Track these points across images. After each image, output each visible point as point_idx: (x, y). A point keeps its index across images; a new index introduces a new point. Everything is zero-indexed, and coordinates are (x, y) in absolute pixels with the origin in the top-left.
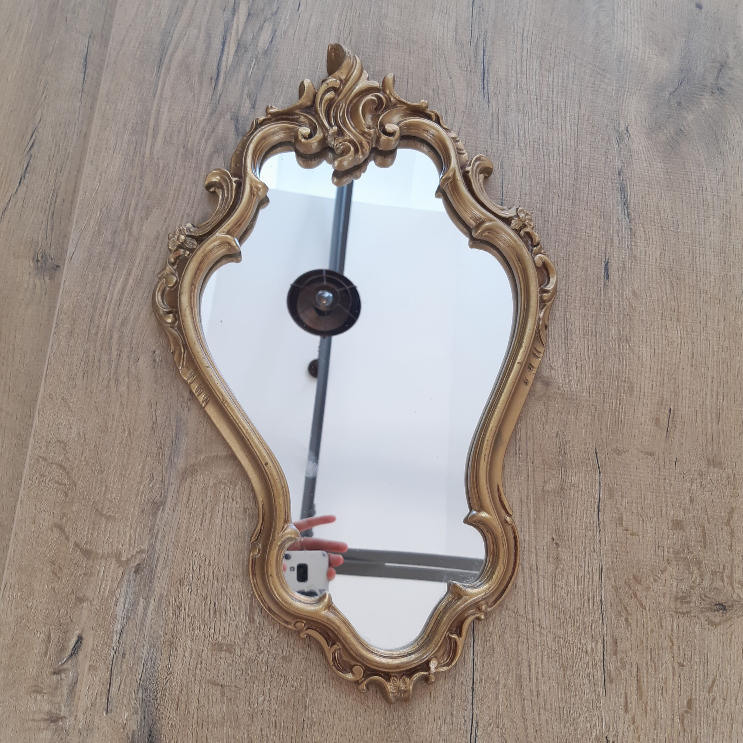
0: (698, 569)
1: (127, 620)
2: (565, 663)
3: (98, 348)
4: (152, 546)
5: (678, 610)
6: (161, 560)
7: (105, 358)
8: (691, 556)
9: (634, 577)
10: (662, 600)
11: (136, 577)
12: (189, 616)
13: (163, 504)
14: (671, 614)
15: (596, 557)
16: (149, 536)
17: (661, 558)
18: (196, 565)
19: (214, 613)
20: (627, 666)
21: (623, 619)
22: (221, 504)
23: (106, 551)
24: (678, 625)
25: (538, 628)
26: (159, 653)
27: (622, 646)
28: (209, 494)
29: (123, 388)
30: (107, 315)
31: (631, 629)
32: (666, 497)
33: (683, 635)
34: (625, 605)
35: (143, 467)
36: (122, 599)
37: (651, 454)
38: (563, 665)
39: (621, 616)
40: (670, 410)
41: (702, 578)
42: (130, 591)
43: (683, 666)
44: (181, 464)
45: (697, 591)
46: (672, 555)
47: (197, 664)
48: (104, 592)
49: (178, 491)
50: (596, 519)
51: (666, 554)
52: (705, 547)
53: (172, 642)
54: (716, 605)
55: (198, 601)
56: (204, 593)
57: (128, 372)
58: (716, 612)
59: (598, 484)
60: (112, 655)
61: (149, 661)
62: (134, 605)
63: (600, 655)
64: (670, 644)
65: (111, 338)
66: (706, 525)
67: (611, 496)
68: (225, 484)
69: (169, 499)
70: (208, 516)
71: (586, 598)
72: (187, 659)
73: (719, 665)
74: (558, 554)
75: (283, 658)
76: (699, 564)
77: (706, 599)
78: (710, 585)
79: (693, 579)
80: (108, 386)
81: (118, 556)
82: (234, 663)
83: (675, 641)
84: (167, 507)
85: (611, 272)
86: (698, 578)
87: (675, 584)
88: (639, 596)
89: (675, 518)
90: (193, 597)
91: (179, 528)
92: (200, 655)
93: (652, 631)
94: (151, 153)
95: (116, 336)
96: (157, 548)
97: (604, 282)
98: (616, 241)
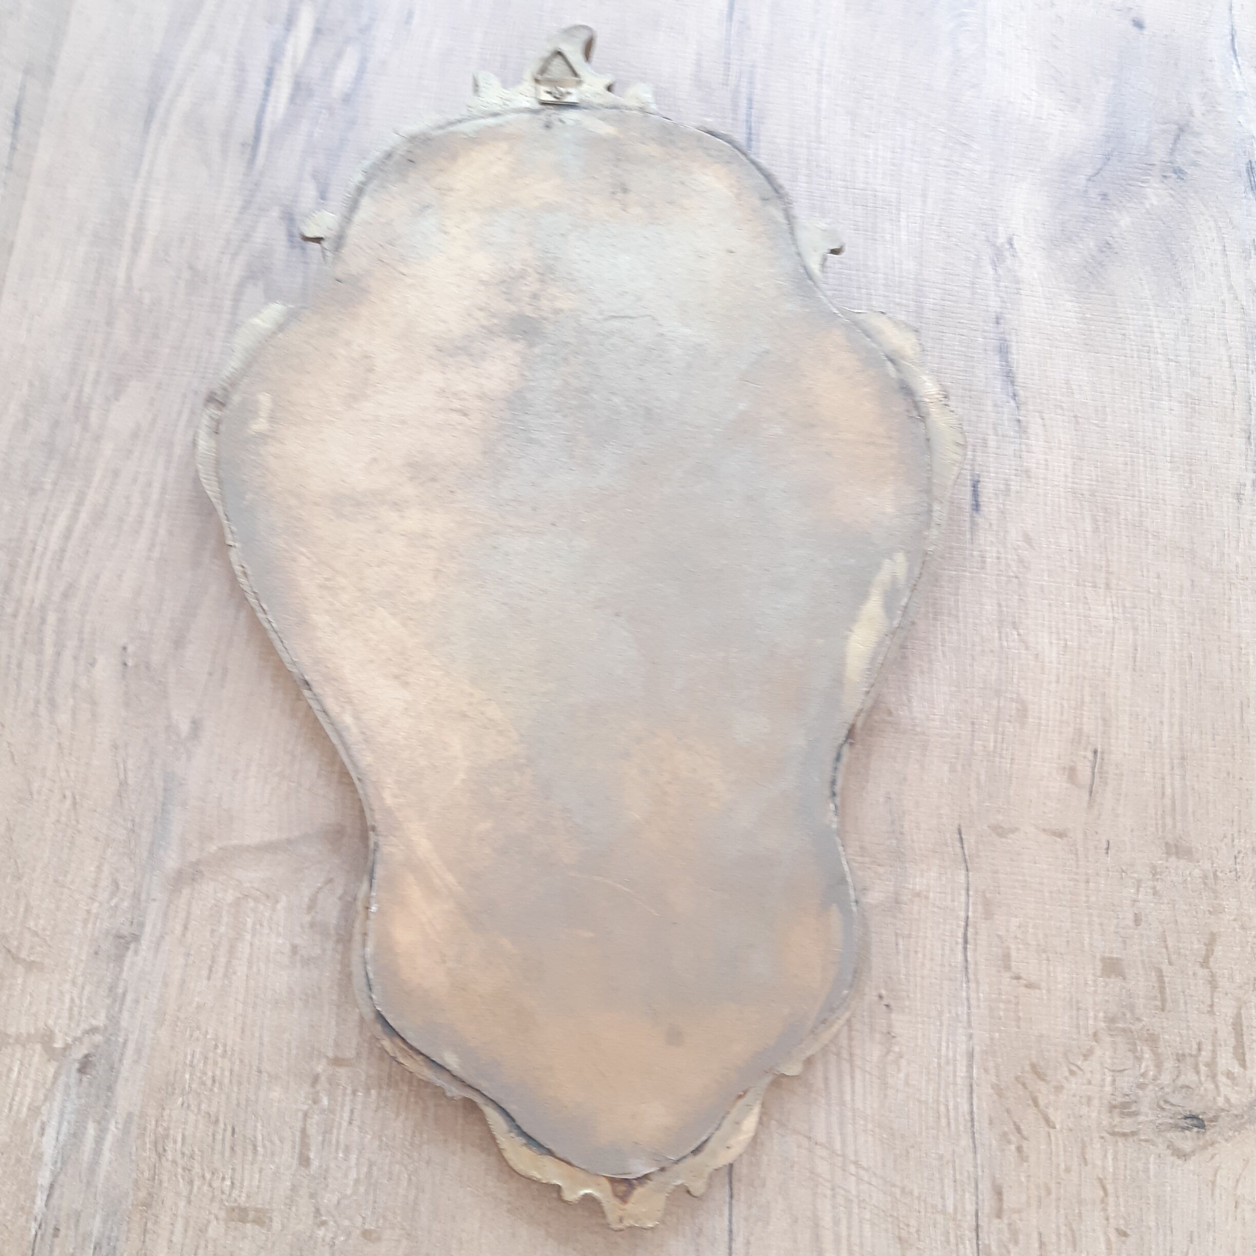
0: (1152, 1050)
1: (64, 1163)
2: (904, 1234)
3: (18, 640)
4: (114, 1020)
5: (1116, 1130)
6: (131, 1046)
7: (30, 660)
8: (1139, 1026)
9: (1033, 1066)
10: (1084, 1110)
11: (81, 1080)
12: (183, 1154)
13: (136, 938)
14: (1102, 1138)
15: (961, 1031)
16: (108, 1001)
17: (1083, 1032)
18: (197, 1056)
19: (232, 1149)
20: (1021, 1237)
21: (1013, 1147)
22: (248, 937)
23: (23, 1031)
24: (1115, 1159)
25: (852, 1169)
26: (125, 1227)
27: (1011, 1199)
28: (225, 919)
29: (63, 718)
30: (37, 578)
31: (1029, 1166)
32: (1090, 915)
33: (1125, 1177)
34: (1017, 1120)
35: (99, 868)
36: (54, 1122)
37: (1061, 835)
38: (900, 1238)
39: (1009, 1142)
40: (1095, 752)
41: (1159, 1066)
42: (69, 1107)
43: (1125, 1234)
44: (172, 862)
45: (1151, 1093)
46: (1103, 1025)
47: (197, 1247)
48: (19, 1111)
49: (166, 915)
50: (960, 957)
51: (1091, 1022)
52: (1163, 1010)
53: (147, 1205)
54: (1186, 1118)
55: (201, 1126)
56: (213, 1110)
57: (75, 686)
58: (1187, 1132)
59: (963, 892)
60: (33, 1232)
61: (105, 1242)
62: (77, 1135)
63: (970, 1220)
64: (1101, 1193)
65: (43, 621)
66: (1165, 967)
67: (988, 915)
68: (256, 900)
69: (148, 929)
70: (222, 960)
71: (942, 1108)
72: (177, 1238)
73: (1192, 1232)
74: (890, 1025)
75: (366, 1234)
76: (1152, 1040)
77: (1167, 1107)
78: (1174, 1081)
79: (1142, 1071)
80: (35, 714)
81: (47, 1039)
82: (269, 1245)
83: (1110, 1188)
84: (145, 943)
85: (983, 499)
86: (1152, 1068)
87: (1109, 1079)
88: (1042, 1102)
89: (1107, 955)
90: (192, 1117)
91: (166, 984)
92: (203, 1230)
93: (1068, 1170)
94: (129, 279)
95: (52, 618)
96: (124, 1024)
97: (972, 517)
98: (992, 443)
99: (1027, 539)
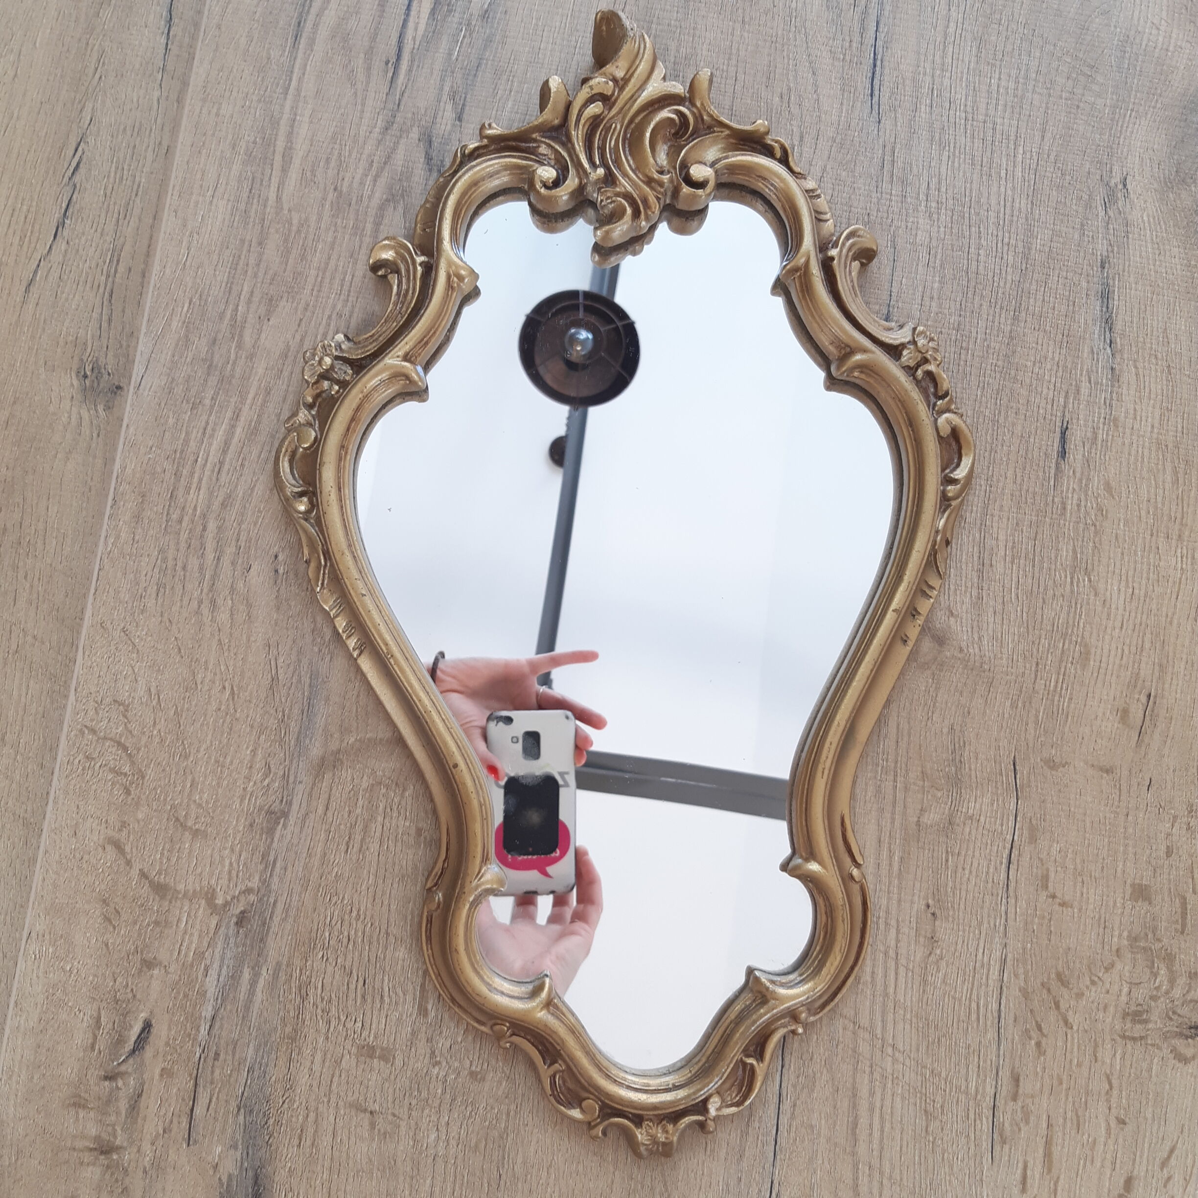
0: (1168, 968)
1: (223, 1001)
2: (930, 1108)
3: (183, 545)
4: (265, 883)
5: (1127, 1034)
6: (280, 906)
7: (194, 563)
8: (1158, 945)
9: (1059, 976)
10: (1101, 1015)
11: (238, 932)
12: (322, 999)
13: (285, 814)
14: (1113, 1040)
15: (997, 939)
16: (261, 867)
17: (1107, 947)
18: (335, 918)
19: (363, 997)
20: (1032, 1118)
21: (1033, 1042)
22: (380, 819)
23: (190, 887)
24: (1123, 1058)
25: (890, 1051)
26: (273, 1056)
27: (1026, 1087)
28: (360, 803)
29: (223, 616)
30: (199, 489)
31: (1045, 1059)
32: (1126, 845)
33: (1130, 1074)
34: (1039, 1020)
35: (254, 751)
36: (216, 965)
37: (1108, 771)
38: (926, 1112)
39: (1030, 1038)
40: (1149, 696)
41: (1172, 982)
42: (229, 954)
43: (1124, 1123)
44: (316, 750)
45: (1162, 1004)
46: (1126, 942)
47: (333, 1076)
48: (186, 956)
49: (310, 795)
50: (1003, 875)
51: (1115, 939)
52: (1182, 933)
53: (294, 1040)
54: (1191, 1028)
55: (337, 977)
56: (348, 964)
57: (233, 589)
58: (1190, 1040)
59: (1012, 818)
60: (198, 1055)
61: (257, 1067)
62: (235, 977)
63: (989, 1101)
64: (1107, 1087)
65: (204, 529)
66: (1189, 896)
67: (1033, 839)
68: (387, 787)
69: (295, 807)
70: (358, 838)
71: (974, 1005)
72: (317, 1067)
73: (1183, 1125)
74: (934, 931)
75: (472, 1074)
76: (1170, 959)
77: (1175, 1017)
78: (1184, 995)
79: (1157, 984)
80: (198, 612)
81: (210, 897)
82: (392, 1077)
83: (1115, 1082)
84: (292, 820)
85: (1070, 446)
86: (1166, 983)
87: (1125, 990)
88: (1063, 1006)
89: (1137, 881)
90: (330, 969)
91: (309, 856)
92: (338, 1062)
93: (1079, 1065)
94: (279, 198)
95: (212, 526)
96: (274, 887)
97: (1057, 464)
98: (1085, 390)
99: (1108, 487)
